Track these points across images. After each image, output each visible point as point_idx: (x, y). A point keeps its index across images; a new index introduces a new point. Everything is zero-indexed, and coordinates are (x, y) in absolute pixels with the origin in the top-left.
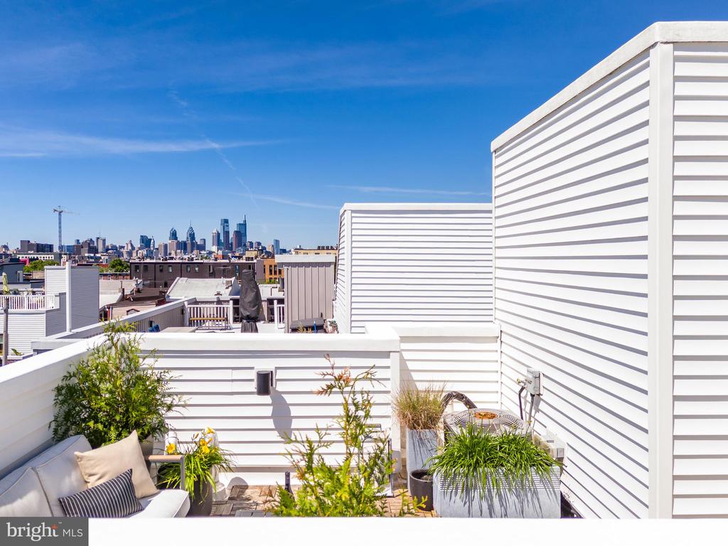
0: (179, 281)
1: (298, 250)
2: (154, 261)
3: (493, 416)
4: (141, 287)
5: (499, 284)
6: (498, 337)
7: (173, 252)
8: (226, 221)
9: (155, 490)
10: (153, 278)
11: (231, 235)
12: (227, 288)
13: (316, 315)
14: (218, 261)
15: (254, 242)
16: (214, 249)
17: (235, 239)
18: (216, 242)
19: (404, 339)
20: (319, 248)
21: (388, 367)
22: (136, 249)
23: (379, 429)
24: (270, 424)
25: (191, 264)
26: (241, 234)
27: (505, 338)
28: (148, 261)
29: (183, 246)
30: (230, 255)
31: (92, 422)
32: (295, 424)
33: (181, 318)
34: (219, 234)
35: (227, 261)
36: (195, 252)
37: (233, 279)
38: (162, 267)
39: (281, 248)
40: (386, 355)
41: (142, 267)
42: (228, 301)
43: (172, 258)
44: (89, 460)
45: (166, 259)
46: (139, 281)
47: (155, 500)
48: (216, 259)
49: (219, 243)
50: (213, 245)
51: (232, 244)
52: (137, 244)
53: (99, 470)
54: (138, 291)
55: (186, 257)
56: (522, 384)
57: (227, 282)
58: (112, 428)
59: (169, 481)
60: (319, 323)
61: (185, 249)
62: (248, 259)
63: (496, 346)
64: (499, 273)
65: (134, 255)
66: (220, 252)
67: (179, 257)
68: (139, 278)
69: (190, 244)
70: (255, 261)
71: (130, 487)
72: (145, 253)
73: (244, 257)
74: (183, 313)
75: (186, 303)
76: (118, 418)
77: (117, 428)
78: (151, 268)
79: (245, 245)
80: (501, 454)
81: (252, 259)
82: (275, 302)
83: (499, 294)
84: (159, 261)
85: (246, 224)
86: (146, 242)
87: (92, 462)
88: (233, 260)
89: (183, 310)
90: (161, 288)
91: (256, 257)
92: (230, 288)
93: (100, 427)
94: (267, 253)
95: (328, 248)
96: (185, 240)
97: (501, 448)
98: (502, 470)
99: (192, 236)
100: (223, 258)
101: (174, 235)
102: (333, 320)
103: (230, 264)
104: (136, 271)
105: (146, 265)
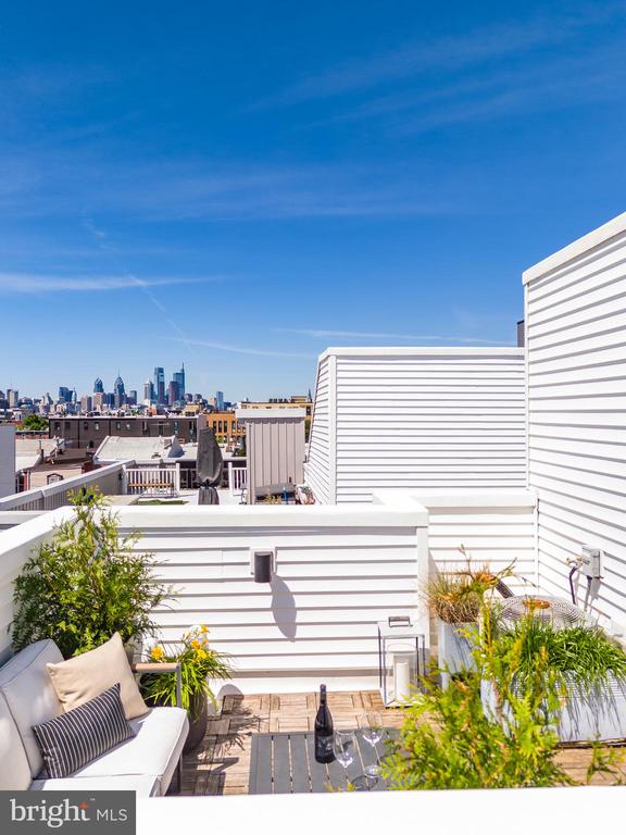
0: (110, 441)
1: (245, 404)
2: (78, 417)
3: (547, 606)
4: (63, 447)
5: (534, 442)
6: (534, 507)
7: (98, 407)
8: (161, 370)
9: (145, 709)
10: (76, 437)
11: (167, 386)
12: (166, 448)
13: (284, 480)
14: (154, 417)
15: (193, 394)
16: (147, 402)
17: (171, 391)
18: (149, 395)
19: (433, 510)
20: (271, 401)
21: (414, 546)
22: (55, 403)
23: (407, 623)
24: (269, 617)
25: (120, 420)
26: (178, 385)
27: (542, 507)
28: (69, 416)
29: (110, 400)
30: (166, 409)
31: (63, 622)
32: (300, 617)
33: (118, 484)
34: (152, 386)
35: (164, 417)
36: (124, 406)
37: (173, 438)
38: (86, 424)
39: (225, 401)
40: (412, 531)
41: (63, 425)
42: (174, 464)
43: (98, 414)
44: (66, 673)
45: (92, 415)
46: (61, 441)
47: (147, 721)
48: (151, 414)
49: (152, 396)
50: (146, 397)
51: (167, 397)
52: (56, 397)
53: (79, 686)
54: (60, 452)
55: (116, 412)
56: (573, 565)
57: (166, 441)
58: (87, 630)
59: (157, 695)
60: (290, 490)
61: (113, 402)
62: (188, 414)
63: (532, 517)
64: (534, 430)
65: (52, 409)
66: (154, 407)
67: (106, 412)
68: (61, 437)
69: (120, 397)
70: (197, 416)
71: (118, 707)
72: (65, 407)
73: (184, 412)
74: (120, 479)
75: (124, 467)
76: (94, 617)
77: (92, 630)
78: (74, 426)
79: (183, 398)
80: (568, 654)
81: (193, 414)
82: (230, 464)
83: (534, 455)
84: (83, 417)
85: (183, 374)
86: (66, 395)
87: (70, 676)
88: (171, 416)
89: (120, 475)
90: (88, 449)
91: (198, 412)
92: (170, 448)
93: (73, 628)
94: (210, 407)
95: (281, 401)
96: (112, 392)
97: (568, 646)
98: (571, 674)
99: (121, 388)
100: (158, 414)
101: (99, 387)
102: (305, 485)
103: (167, 420)
104: (56, 428)
105: (68, 422)
